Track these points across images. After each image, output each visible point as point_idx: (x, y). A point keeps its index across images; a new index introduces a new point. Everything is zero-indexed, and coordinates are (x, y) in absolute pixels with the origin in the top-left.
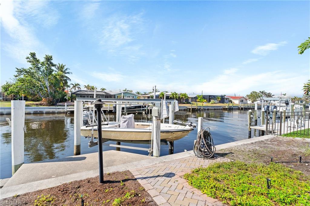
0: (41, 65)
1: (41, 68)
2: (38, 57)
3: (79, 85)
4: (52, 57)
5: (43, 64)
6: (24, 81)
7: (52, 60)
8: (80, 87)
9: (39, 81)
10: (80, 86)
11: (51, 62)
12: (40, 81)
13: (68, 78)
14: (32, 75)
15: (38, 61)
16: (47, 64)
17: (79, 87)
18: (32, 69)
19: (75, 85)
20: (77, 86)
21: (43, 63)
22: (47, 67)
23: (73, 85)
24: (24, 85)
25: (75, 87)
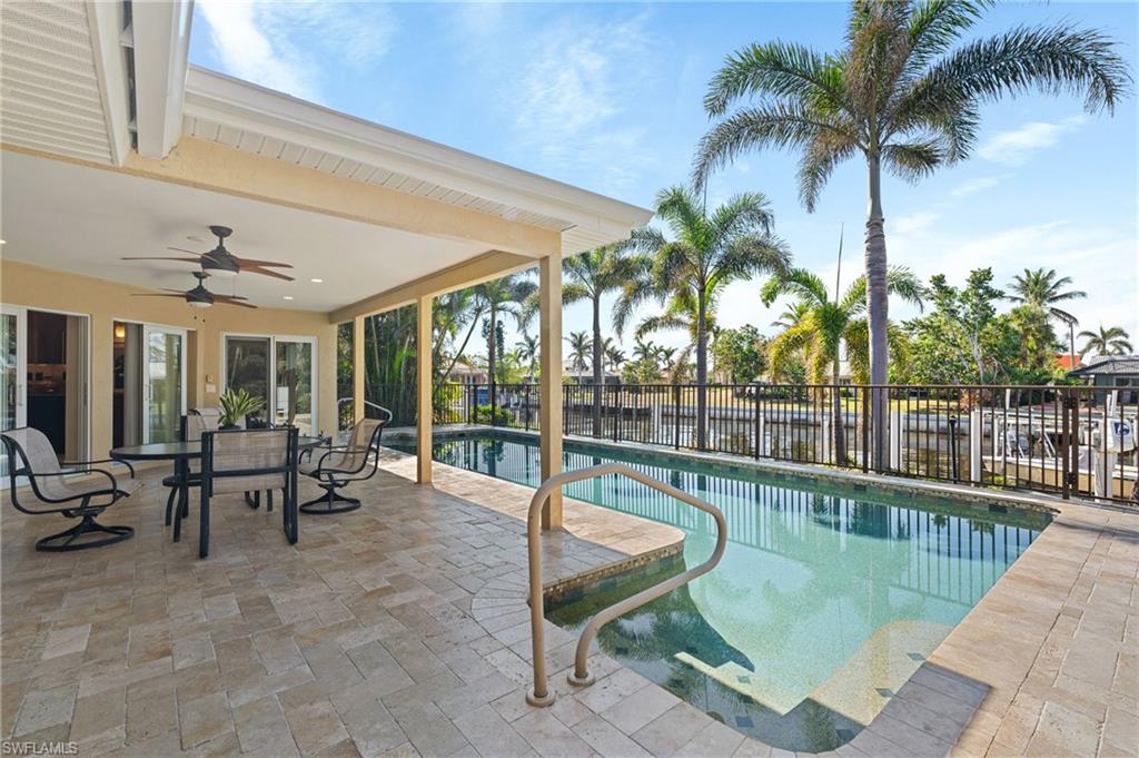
0: (961, 300)
1: (960, 309)
2: (949, 283)
3: (1120, 332)
4: (989, 273)
5: (965, 297)
6: (918, 349)
7: (990, 279)
8: (1130, 341)
9: (954, 345)
10: (1126, 336)
11: (987, 288)
12: (958, 346)
13: (1064, 313)
14: (937, 332)
15: (951, 293)
16: (977, 294)
17: (1121, 342)
18: (936, 315)
19: (1100, 336)
20: (1114, 339)
21: (965, 294)
22: (977, 305)
23: (1093, 335)
24: (919, 359)
25: (1099, 341)
